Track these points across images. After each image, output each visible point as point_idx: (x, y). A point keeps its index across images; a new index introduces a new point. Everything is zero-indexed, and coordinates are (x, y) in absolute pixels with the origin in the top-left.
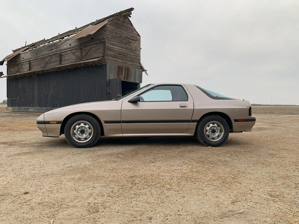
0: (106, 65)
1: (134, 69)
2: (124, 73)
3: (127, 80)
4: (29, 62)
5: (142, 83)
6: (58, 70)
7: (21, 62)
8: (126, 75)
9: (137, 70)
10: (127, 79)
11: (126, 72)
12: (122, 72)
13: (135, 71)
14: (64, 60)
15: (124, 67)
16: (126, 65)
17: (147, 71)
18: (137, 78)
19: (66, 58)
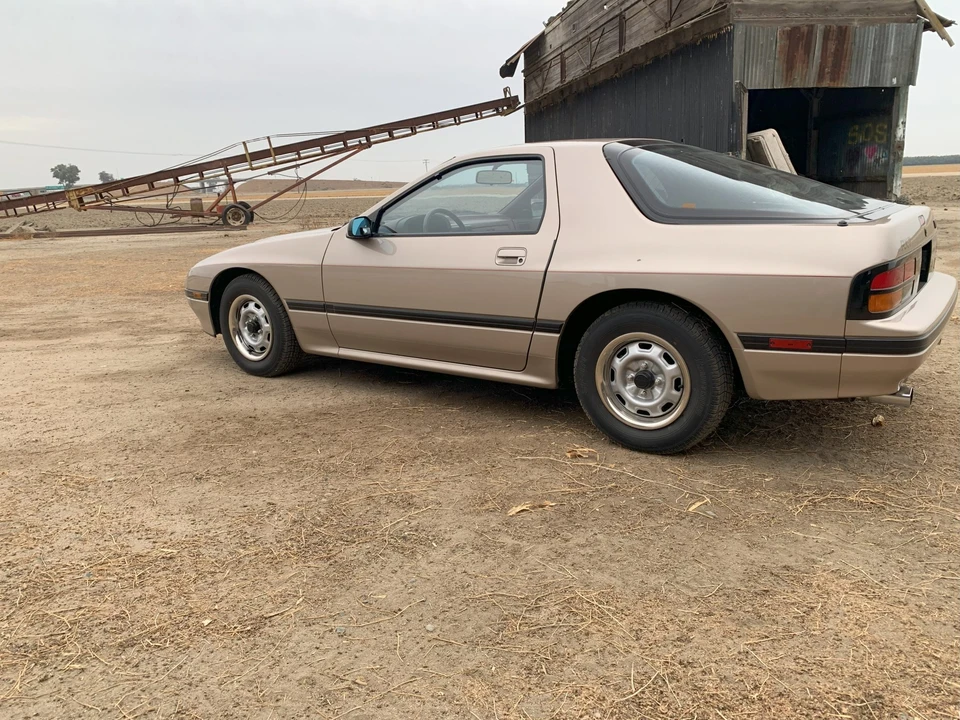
0: (730, 34)
1: (872, 31)
2: (818, 53)
3: (833, 79)
4: (561, 59)
5: (914, 84)
6: (617, 75)
7: (547, 60)
8: (830, 60)
9: (893, 28)
10: (835, 76)
11: (832, 47)
12: (808, 49)
13: (882, 37)
14: (630, 37)
15: (820, 29)
16: (831, 17)
17: (948, 24)
18: (889, 66)
19: (635, 29)
